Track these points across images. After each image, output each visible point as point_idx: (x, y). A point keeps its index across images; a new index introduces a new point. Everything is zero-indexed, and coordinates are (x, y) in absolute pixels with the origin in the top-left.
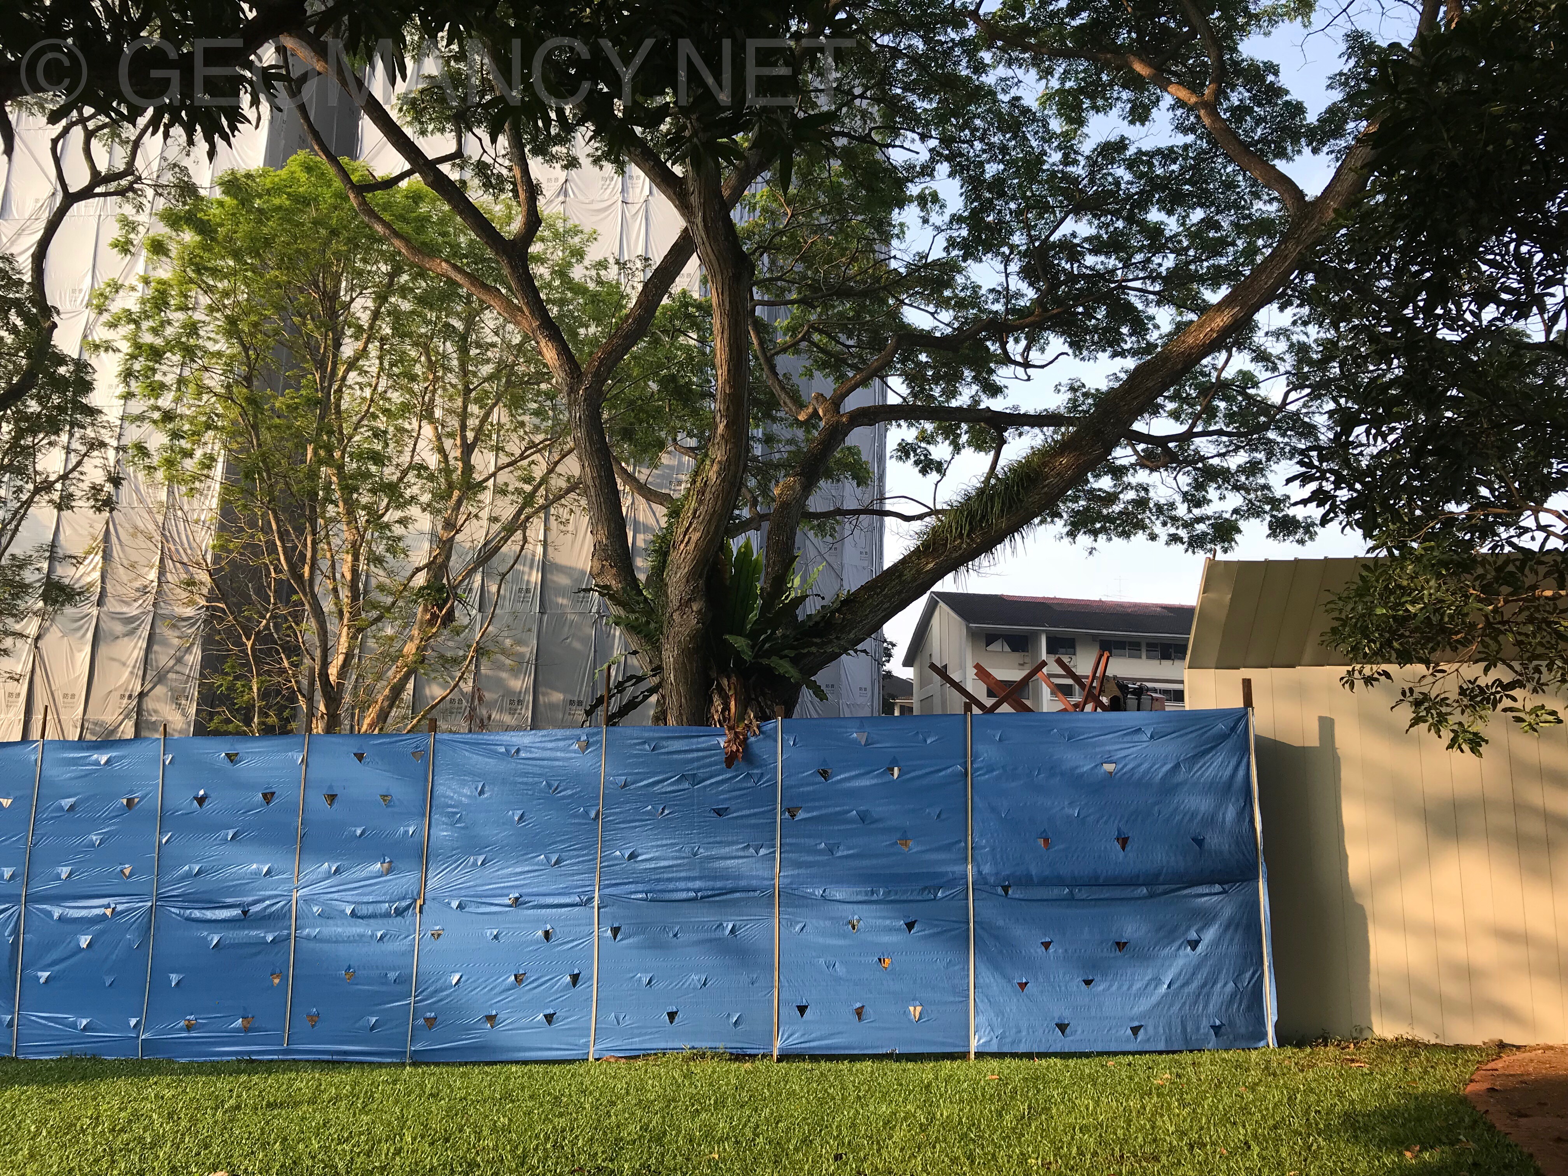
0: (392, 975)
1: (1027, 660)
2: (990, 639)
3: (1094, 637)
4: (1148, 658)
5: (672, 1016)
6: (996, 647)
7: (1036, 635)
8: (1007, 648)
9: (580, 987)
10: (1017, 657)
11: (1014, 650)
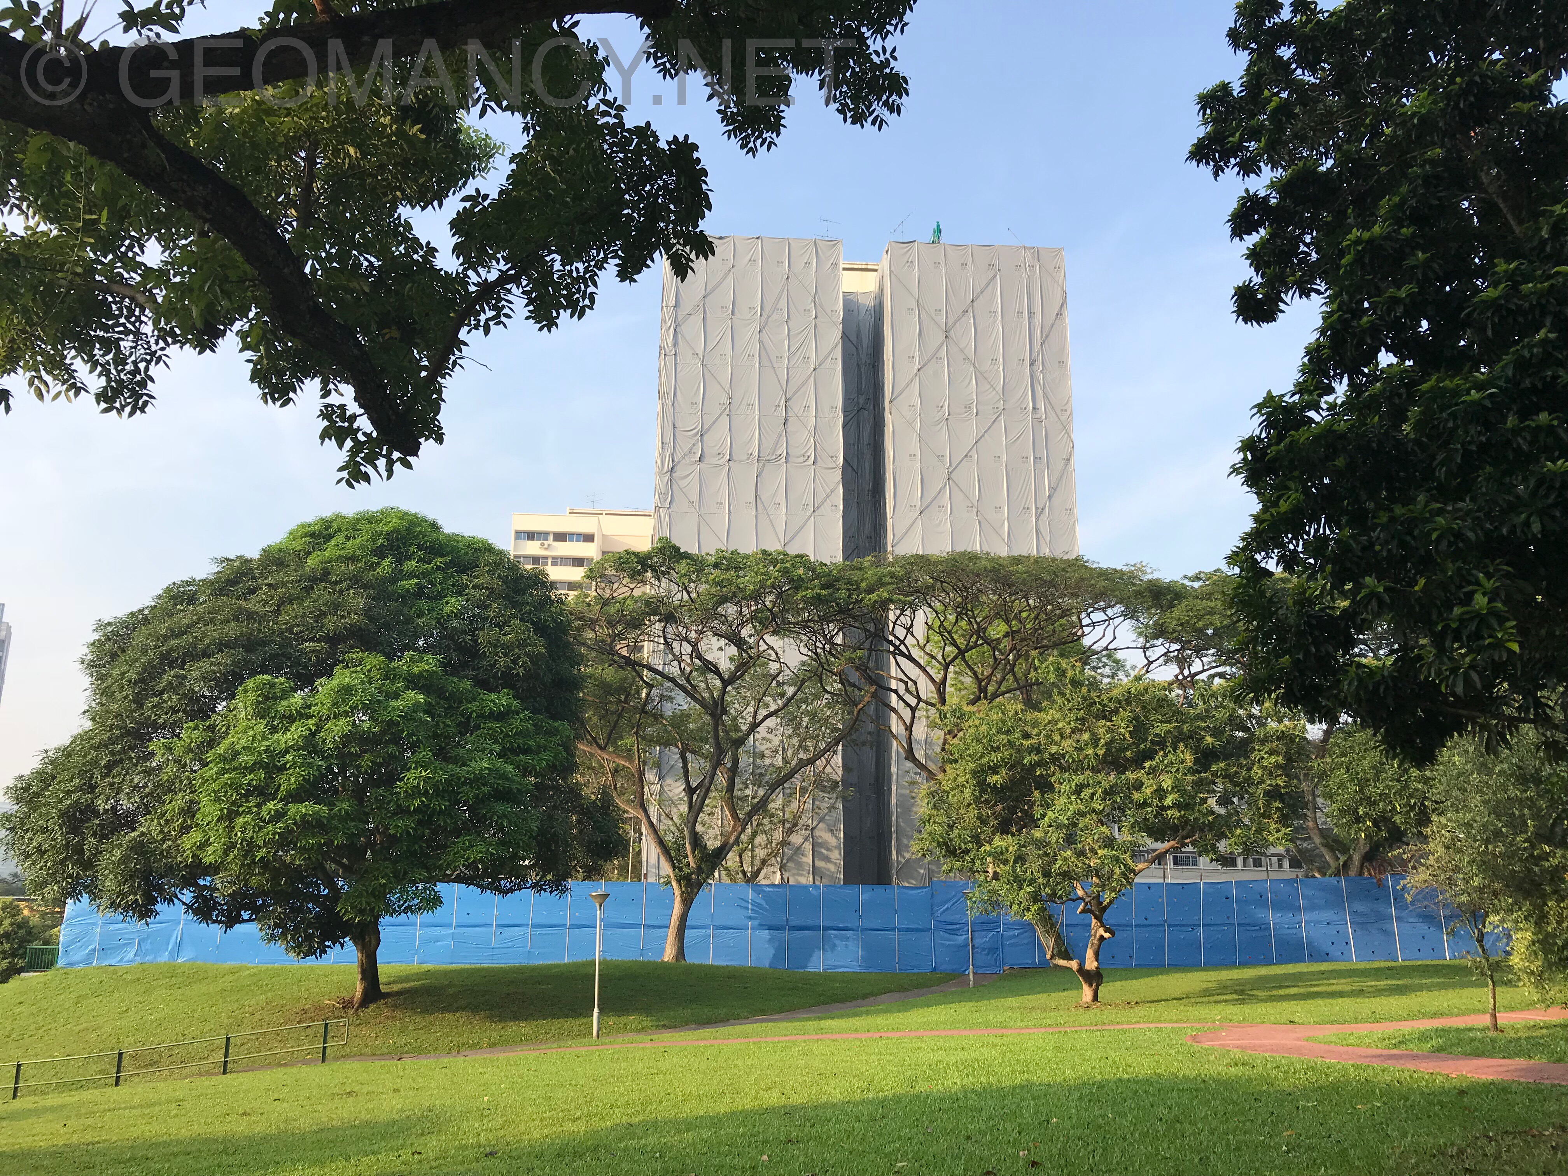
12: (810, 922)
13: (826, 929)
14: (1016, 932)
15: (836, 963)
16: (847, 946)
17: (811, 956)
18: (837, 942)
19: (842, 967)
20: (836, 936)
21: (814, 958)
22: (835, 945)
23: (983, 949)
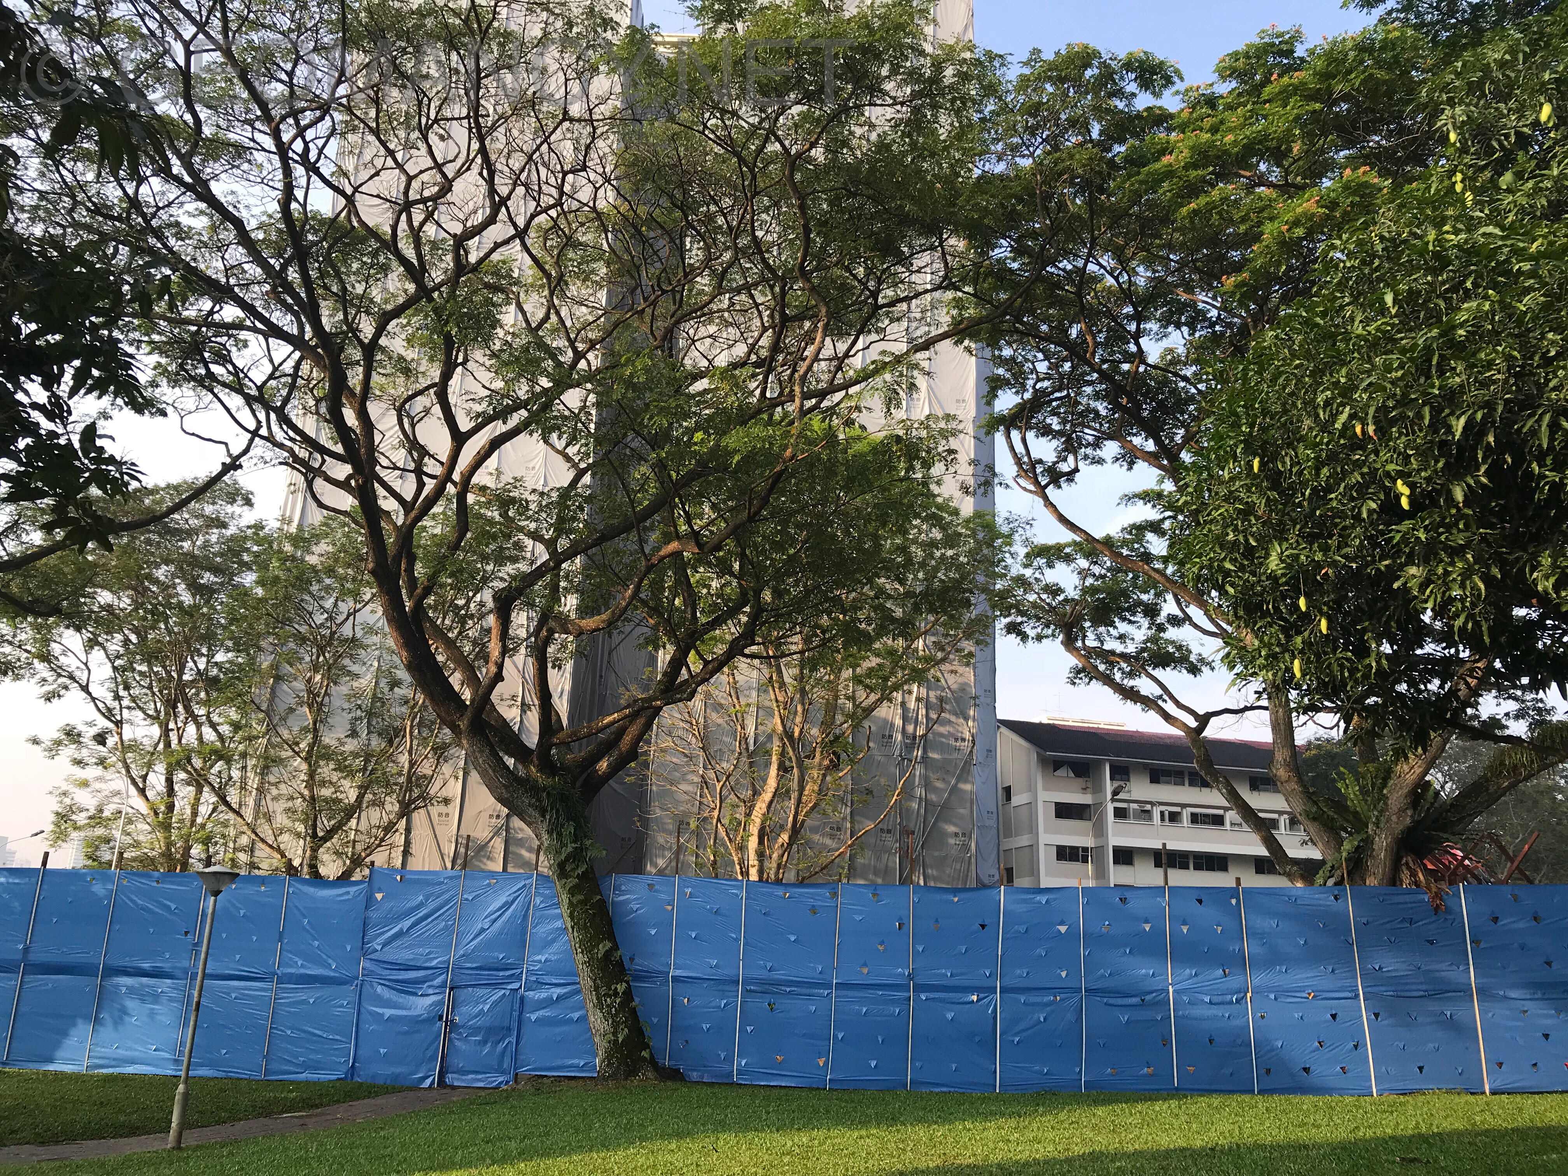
0: (1239, 1041)
1: (1089, 785)
2: (1057, 765)
3: (1145, 766)
4: (1190, 785)
5: (1421, 1069)
6: (1062, 772)
7: (1099, 764)
8: (1072, 774)
9: (1360, 1050)
10: (1080, 782)
11: (1078, 775)
12: (76, 957)
13: (113, 971)
14: (556, 992)
15: (122, 1053)
16: (152, 1014)
17: (65, 1034)
18: (131, 1004)
19: (132, 1062)
20: (131, 990)
21: (72, 1041)
22: (124, 1011)
23: (476, 1030)
